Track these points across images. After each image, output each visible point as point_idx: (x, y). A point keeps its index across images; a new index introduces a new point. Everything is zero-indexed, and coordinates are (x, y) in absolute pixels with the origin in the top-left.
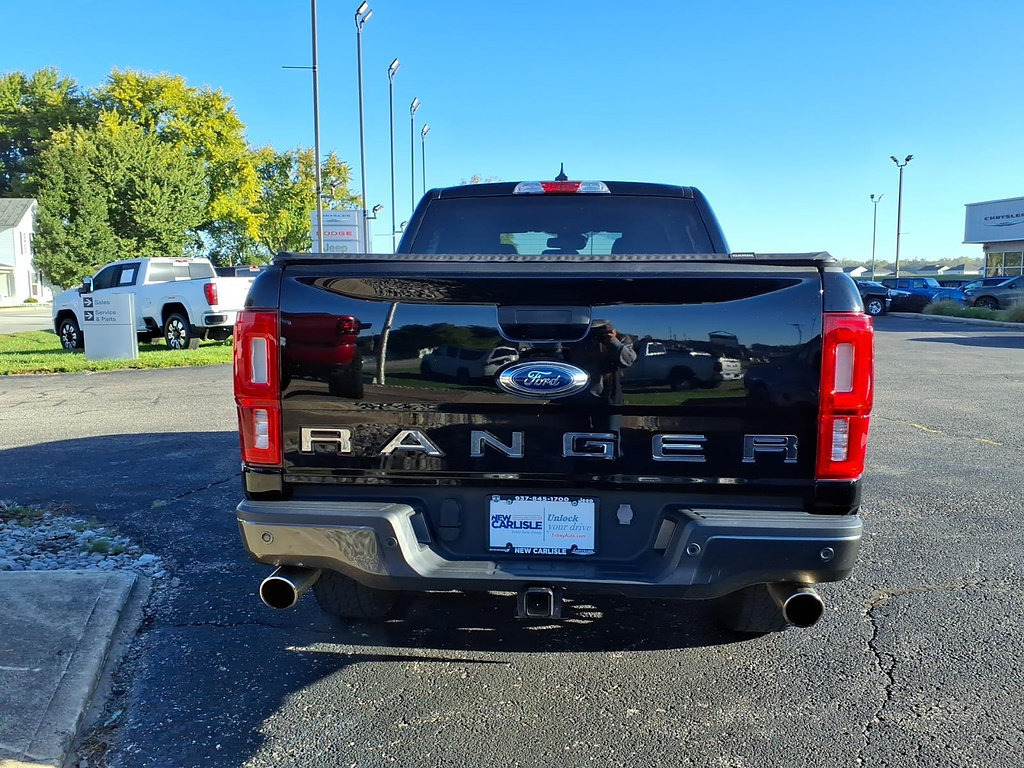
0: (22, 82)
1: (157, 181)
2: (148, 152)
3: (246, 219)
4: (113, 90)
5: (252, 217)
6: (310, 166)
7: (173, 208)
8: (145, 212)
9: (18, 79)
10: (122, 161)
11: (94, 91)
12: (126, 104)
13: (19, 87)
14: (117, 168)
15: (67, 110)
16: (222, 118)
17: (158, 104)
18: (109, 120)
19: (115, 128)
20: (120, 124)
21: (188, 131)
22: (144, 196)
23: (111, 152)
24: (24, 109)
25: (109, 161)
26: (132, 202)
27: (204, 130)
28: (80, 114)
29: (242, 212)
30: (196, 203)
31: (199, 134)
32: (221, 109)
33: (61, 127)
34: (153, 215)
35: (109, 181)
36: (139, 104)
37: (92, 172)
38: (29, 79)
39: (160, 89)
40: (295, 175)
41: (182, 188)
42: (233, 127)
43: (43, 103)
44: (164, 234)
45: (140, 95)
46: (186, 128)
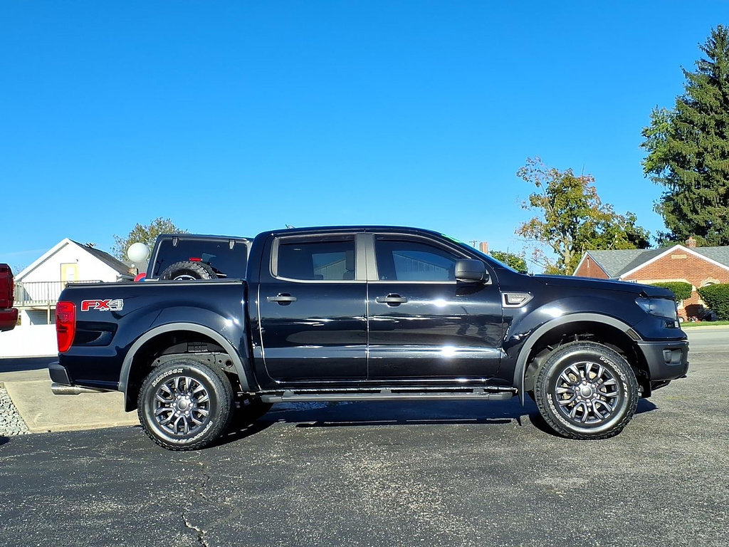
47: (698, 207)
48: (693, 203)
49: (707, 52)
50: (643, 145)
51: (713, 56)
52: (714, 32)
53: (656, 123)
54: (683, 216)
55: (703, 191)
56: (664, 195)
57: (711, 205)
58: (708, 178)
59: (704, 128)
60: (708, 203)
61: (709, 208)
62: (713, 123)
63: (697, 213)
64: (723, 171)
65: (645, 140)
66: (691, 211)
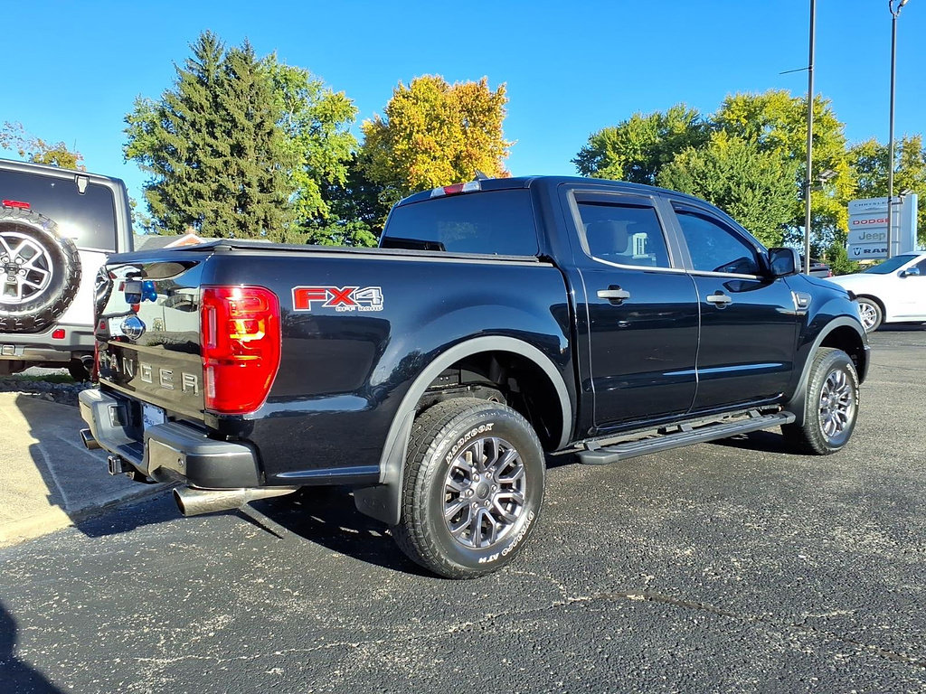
0: (659, 119)
1: (751, 186)
2: (746, 162)
3: (837, 212)
4: (725, 113)
5: (842, 210)
6: (915, 154)
7: (764, 208)
8: (739, 214)
9: (656, 117)
10: (722, 173)
11: (713, 117)
12: (734, 123)
13: (656, 123)
14: (719, 178)
15: (689, 137)
16: (818, 121)
17: (760, 119)
18: (719, 138)
19: (722, 144)
20: (727, 141)
21: (785, 138)
22: (738, 200)
23: (714, 167)
24: (658, 140)
25: (712, 173)
26: (728, 206)
27: (800, 135)
28: (697, 137)
29: (833, 206)
30: (785, 202)
31: (795, 138)
32: (819, 113)
33: (682, 150)
34: (745, 216)
35: (710, 190)
36: (744, 121)
37: (698, 184)
38: (664, 116)
39: (764, 104)
40: (898, 165)
41: (773, 189)
42: (831, 127)
43: (671, 133)
44: (754, 231)
45: (746, 114)
46: (783, 136)
47: (191, 199)
48: (186, 194)
49: (197, 53)
50: (126, 131)
51: (202, 58)
52: (203, 35)
53: (139, 111)
54: (172, 205)
55: (196, 185)
56: (146, 184)
57: (203, 198)
58: (202, 173)
59: (193, 124)
60: (199, 195)
61: (201, 201)
62: (204, 122)
63: (190, 206)
64: (216, 169)
65: (127, 126)
66: (183, 202)
